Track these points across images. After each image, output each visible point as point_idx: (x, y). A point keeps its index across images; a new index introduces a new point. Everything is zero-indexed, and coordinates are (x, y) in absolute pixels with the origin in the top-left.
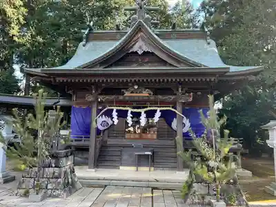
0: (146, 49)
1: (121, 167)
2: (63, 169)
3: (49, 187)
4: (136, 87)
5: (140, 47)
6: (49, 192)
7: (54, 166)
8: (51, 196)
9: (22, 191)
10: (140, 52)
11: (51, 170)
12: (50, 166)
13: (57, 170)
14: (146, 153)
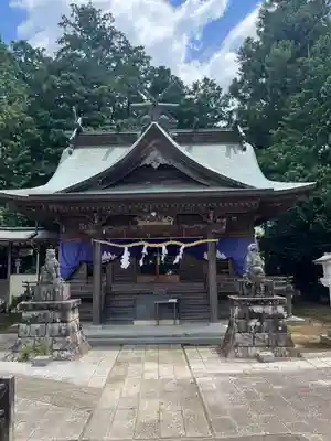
0: (162, 161)
1: (136, 322)
2: (70, 325)
3: (56, 347)
4: (154, 214)
5: (155, 158)
6: (56, 353)
7: (58, 320)
8: (58, 359)
9: (18, 355)
10: (155, 166)
11: (56, 326)
12: (54, 322)
13: (63, 326)
14: (170, 301)
